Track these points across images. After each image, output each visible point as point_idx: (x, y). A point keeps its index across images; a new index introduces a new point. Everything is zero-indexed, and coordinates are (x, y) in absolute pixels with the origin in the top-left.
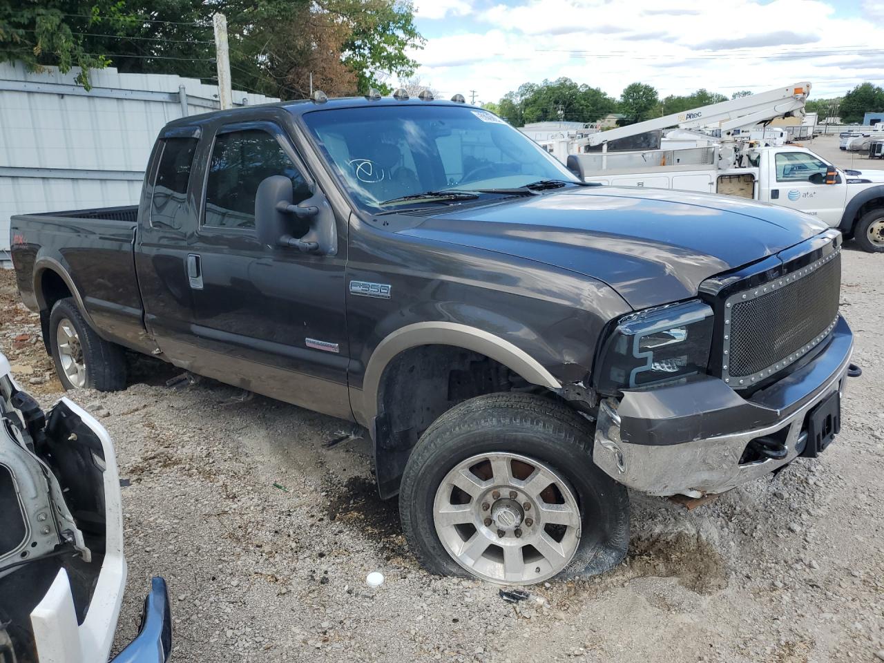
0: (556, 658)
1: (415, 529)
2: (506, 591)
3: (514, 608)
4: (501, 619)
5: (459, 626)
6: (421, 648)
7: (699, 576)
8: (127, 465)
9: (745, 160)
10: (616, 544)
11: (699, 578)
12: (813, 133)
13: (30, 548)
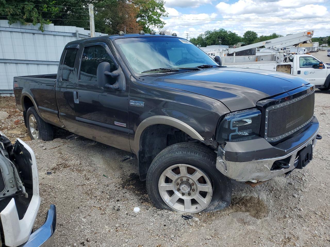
0: (201, 240)
1: (151, 191)
2: (185, 216)
3: (187, 222)
4: (182, 226)
5: (166, 227)
6: (151, 235)
7: (257, 212)
8: (51, 167)
9: (288, 59)
10: (226, 199)
11: (257, 213)
12: (317, 50)
13: (6, 192)
